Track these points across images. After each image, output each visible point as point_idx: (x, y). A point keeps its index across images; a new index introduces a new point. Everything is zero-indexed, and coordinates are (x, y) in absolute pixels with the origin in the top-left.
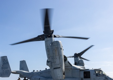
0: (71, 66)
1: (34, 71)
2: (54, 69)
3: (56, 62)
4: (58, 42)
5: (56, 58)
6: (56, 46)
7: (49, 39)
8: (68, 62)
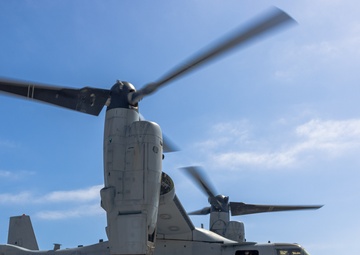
0: (192, 228)
1: (57, 246)
2: (120, 214)
3: (129, 192)
4: (149, 124)
5: (134, 179)
6: (140, 139)
7: (119, 111)
8: (176, 200)
